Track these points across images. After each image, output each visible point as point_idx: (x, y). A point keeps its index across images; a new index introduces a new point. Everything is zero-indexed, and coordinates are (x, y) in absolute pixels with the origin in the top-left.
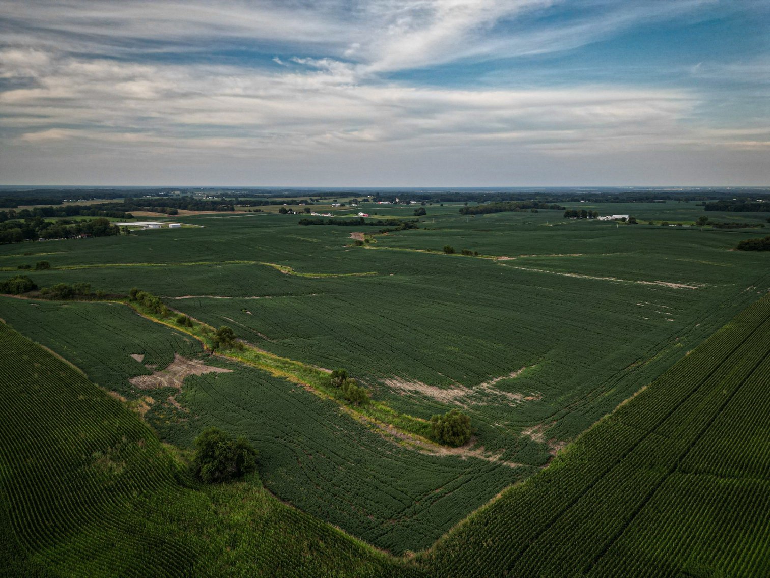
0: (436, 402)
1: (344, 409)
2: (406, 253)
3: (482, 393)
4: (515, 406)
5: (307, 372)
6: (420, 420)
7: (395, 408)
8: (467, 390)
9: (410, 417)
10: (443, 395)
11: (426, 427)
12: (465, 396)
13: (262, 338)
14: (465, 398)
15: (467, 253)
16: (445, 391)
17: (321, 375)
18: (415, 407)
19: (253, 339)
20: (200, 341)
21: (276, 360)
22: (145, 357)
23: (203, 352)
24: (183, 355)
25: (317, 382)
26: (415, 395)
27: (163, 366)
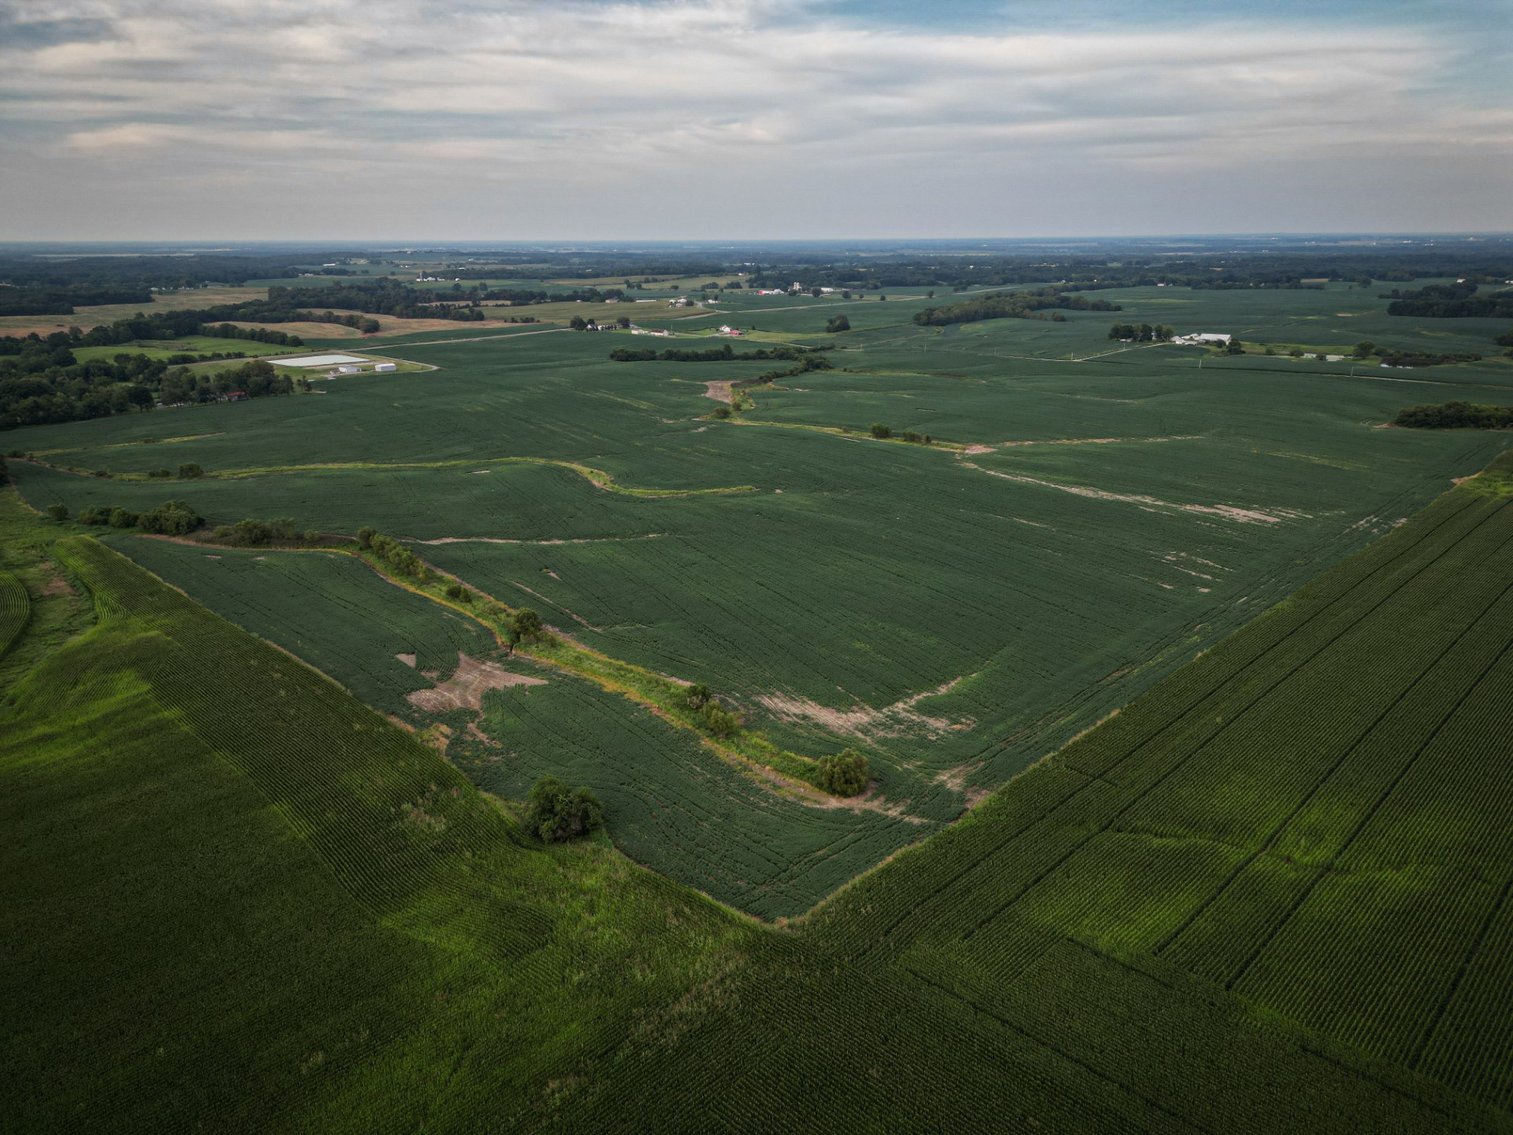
0: (830, 733)
1: (707, 743)
3: (895, 719)
4: (934, 738)
5: (651, 686)
6: (806, 759)
7: (773, 742)
8: (874, 713)
9: (793, 755)
10: (840, 722)
11: (813, 770)
12: (870, 724)
13: (580, 624)
14: (869, 727)
16: (844, 716)
17: (672, 690)
18: (801, 741)
19: (567, 625)
20: (489, 630)
21: (605, 664)
22: (417, 658)
23: (497, 648)
24: (470, 654)
25: (667, 701)
26: (802, 722)
27: (447, 674)
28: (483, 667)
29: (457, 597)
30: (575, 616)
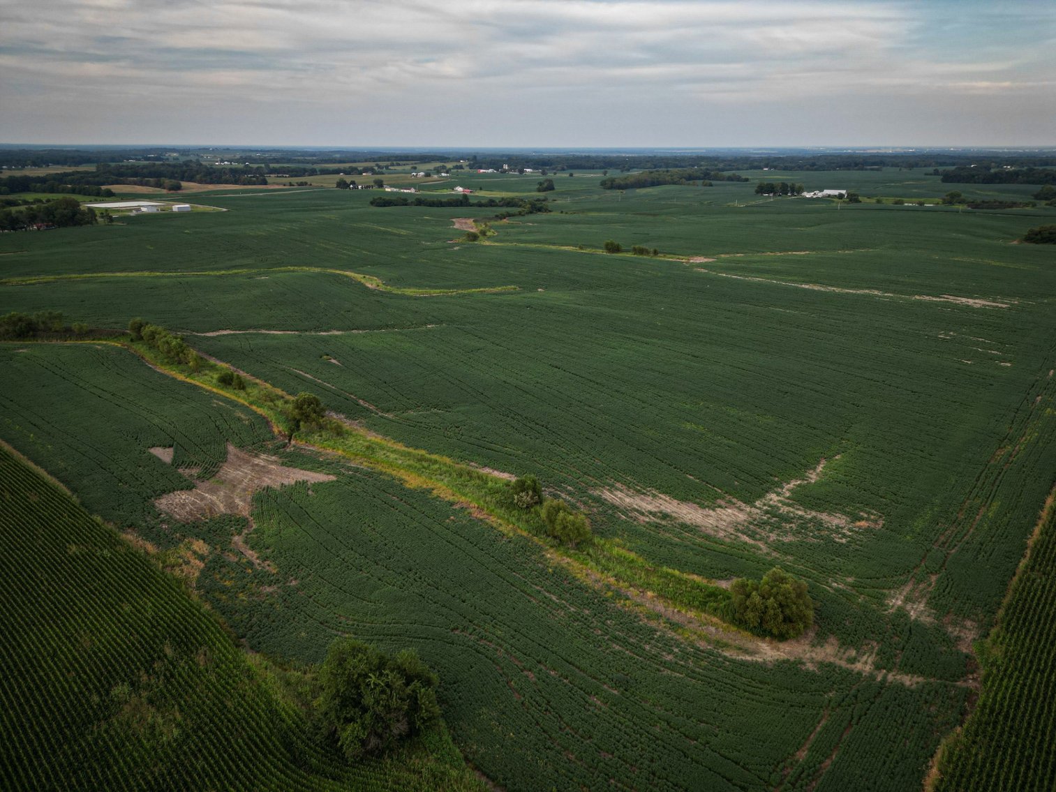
1: (554, 557)
2: (550, 253)
3: (772, 511)
6: (697, 579)
7: (641, 552)
8: (748, 508)
9: (677, 572)
10: (711, 521)
15: (641, 251)
16: (711, 512)
19: (353, 412)
20: (264, 418)
21: (403, 454)
22: (176, 452)
23: (273, 438)
24: (241, 446)
25: (488, 499)
26: (664, 523)
27: (210, 471)
28: (256, 461)
29: (230, 384)
30: (361, 402)
